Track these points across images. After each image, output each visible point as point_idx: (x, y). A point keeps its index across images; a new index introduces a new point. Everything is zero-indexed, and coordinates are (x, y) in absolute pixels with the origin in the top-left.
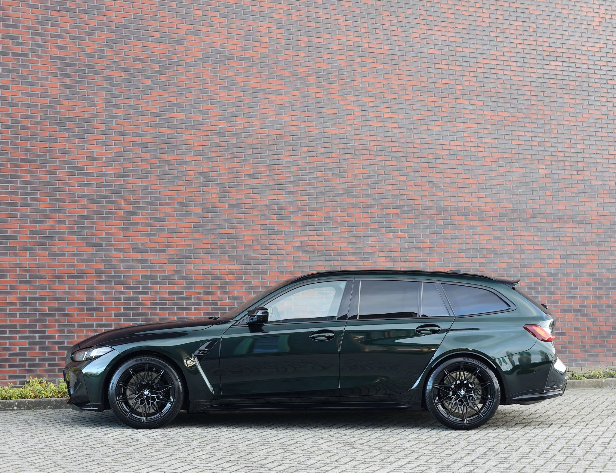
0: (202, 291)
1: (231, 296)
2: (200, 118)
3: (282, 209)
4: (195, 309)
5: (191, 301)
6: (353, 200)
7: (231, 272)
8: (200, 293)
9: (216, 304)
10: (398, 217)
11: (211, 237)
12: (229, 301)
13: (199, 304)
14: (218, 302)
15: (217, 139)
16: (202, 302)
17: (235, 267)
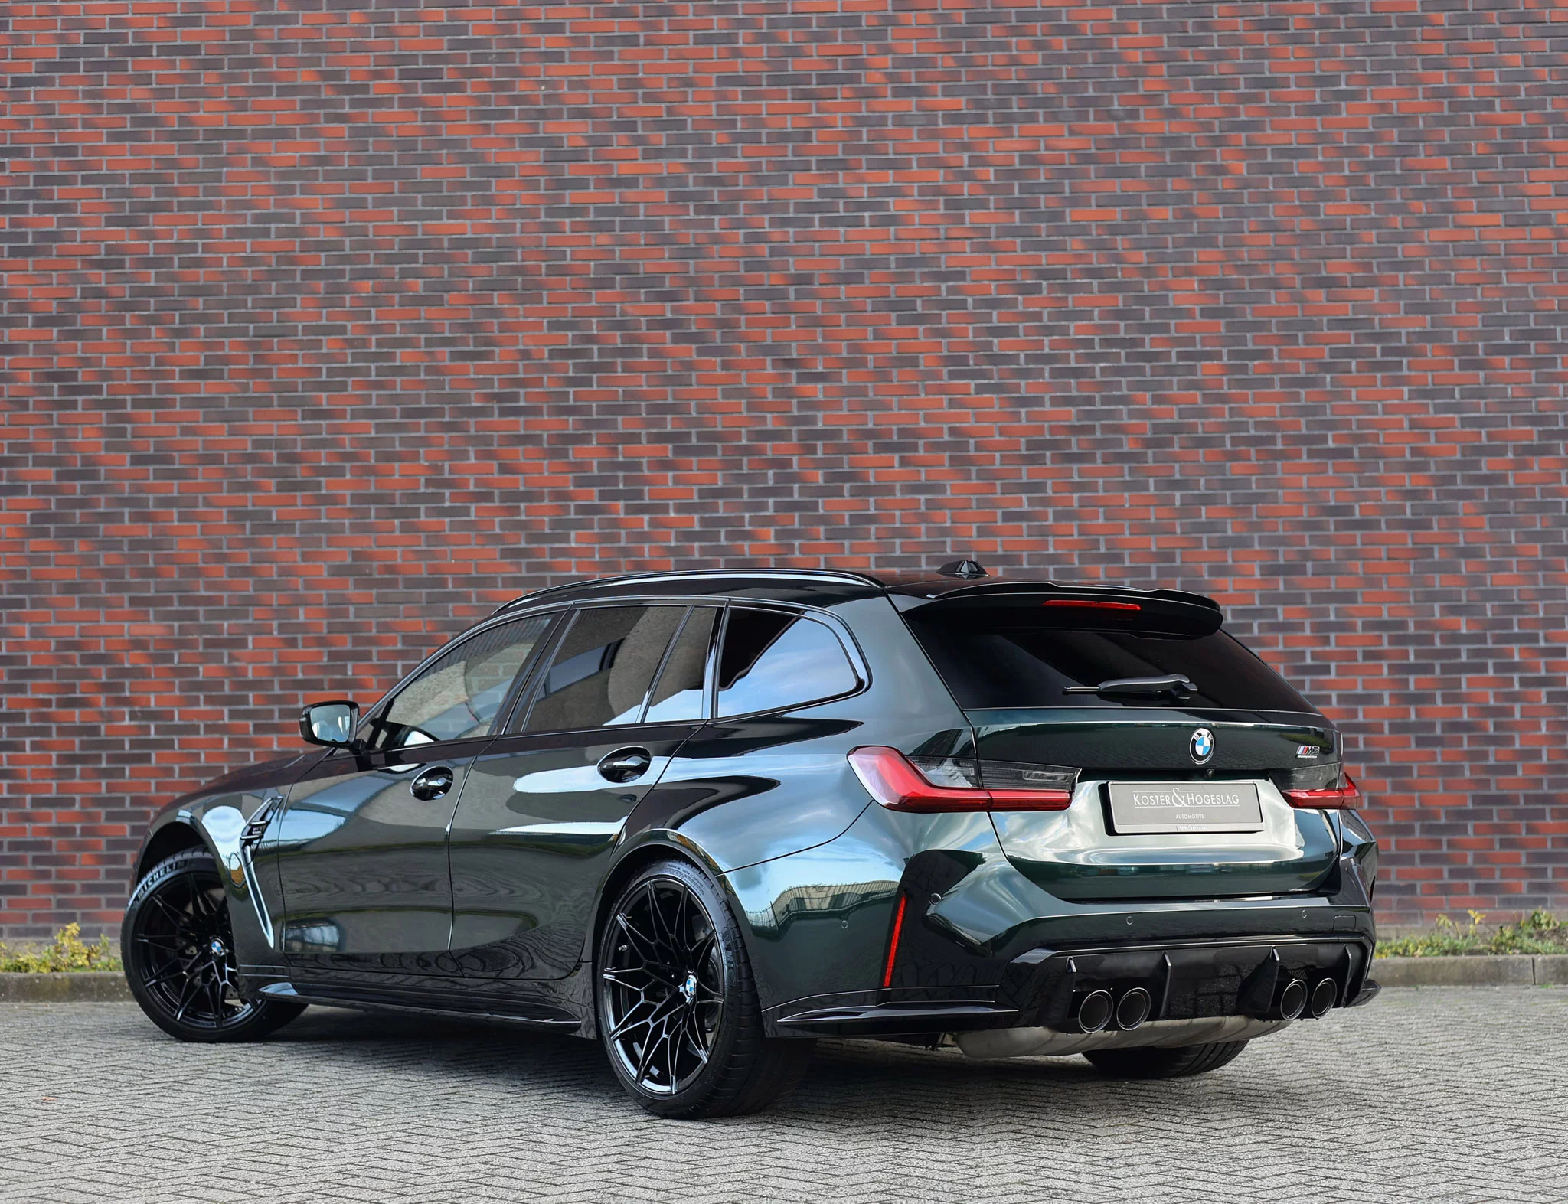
0: (53, 697)
1: (137, 709)
2: (52, 223)
3: (293, 458)
4: (35, 746)
5: (21, 724)
6: (520, 425)
7: (138, 644)
8: (47, 703)
9: (95, 731)
10: (664, 465)
11: (79, 547)
12: (133, 723)
13: (46, 731)
14: (99, 727)
15: (100, 279)
16: (54, 726)
17: (152, 628)
